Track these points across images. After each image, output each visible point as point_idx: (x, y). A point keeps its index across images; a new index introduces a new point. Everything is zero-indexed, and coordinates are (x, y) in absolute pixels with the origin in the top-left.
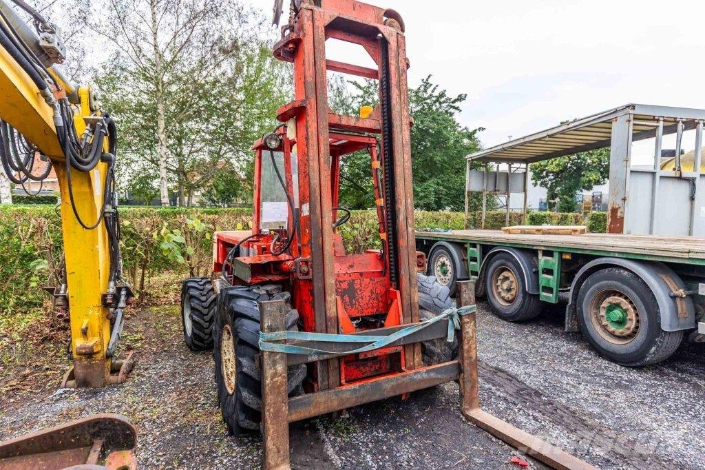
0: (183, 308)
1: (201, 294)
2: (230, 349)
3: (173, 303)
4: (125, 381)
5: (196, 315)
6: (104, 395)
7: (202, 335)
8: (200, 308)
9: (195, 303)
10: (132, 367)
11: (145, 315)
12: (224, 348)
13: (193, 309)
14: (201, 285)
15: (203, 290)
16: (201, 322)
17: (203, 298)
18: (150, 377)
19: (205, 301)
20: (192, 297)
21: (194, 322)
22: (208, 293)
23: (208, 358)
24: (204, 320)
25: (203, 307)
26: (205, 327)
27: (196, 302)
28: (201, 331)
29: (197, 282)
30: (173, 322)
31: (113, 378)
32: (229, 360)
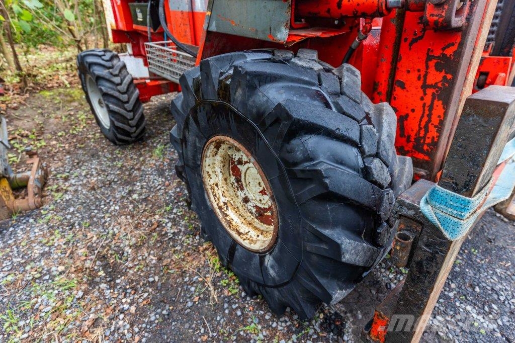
0: (86, 93)
1: (111, 74)
2: (218, 170)
3: (68, 86)
4: (42, 204)
5: (113, 103)
6: (14, 233)
7: (127, 128)
8: (117, 94)
9: (106, 87)
10: (44, 182)
11: (38, 103)
12: (207, 169)
13: (105, 95)
14: (107, 61)
15: (112, 67)
16: (122, 111)
17: (117, 80)
18: (76, 191)
19: (120, 84)
20: (98, 78)
21: (111, 112)
22: (120, 71)
23: (141, 155)
24: (125, 109)
25: (119, 91)
26: (129, 117)
27: (108, 84)
28: (124, 123)
29: (100, 56)
30: (77, 110)
31: (20, 203)
32: (217, 185)
